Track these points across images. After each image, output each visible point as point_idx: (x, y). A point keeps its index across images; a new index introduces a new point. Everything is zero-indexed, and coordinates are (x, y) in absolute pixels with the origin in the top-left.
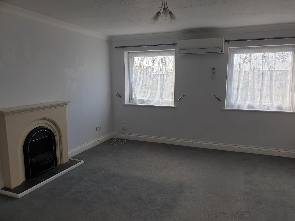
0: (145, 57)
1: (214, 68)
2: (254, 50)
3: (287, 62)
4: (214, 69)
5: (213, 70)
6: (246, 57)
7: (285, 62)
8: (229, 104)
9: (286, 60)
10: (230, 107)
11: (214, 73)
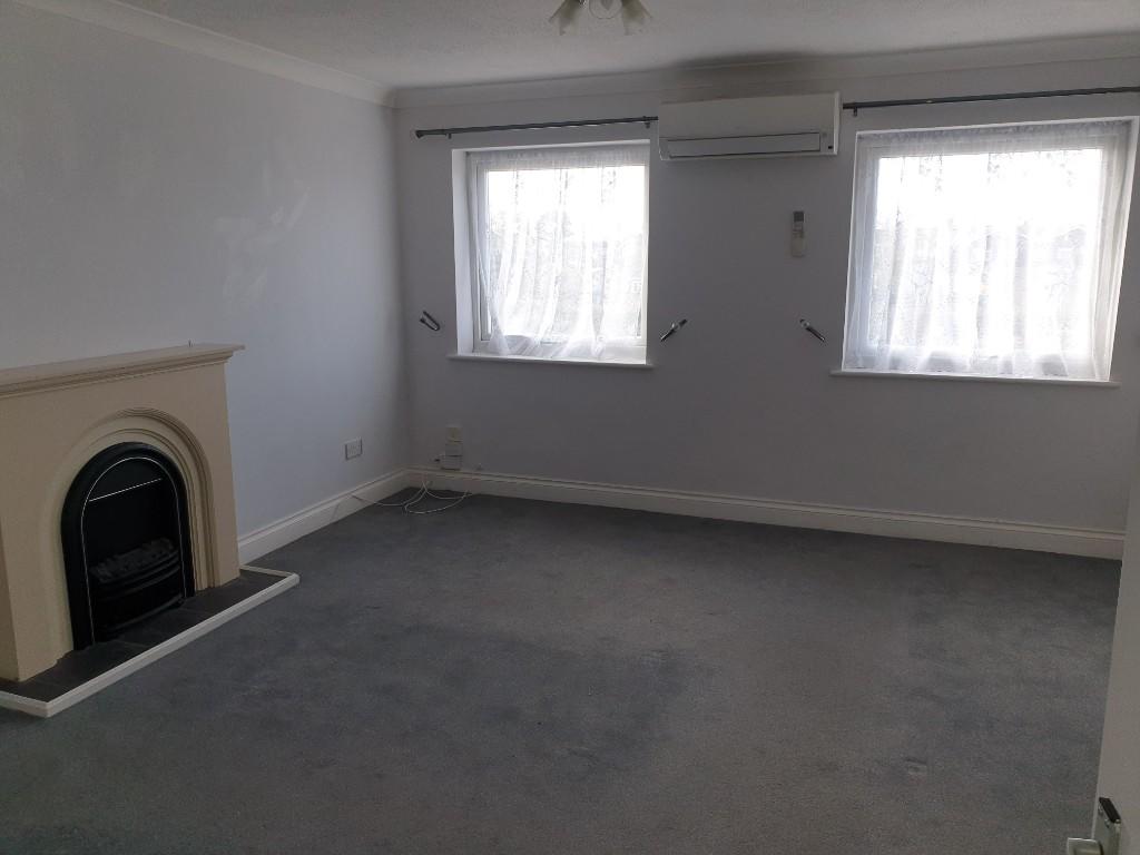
1: (802, 213)
2: (953, 142)
4: (799, 216)
5: (798, 223)
6: (923, 171)
8: (859, 355)
10: (860, 364)
11: (801, 233)
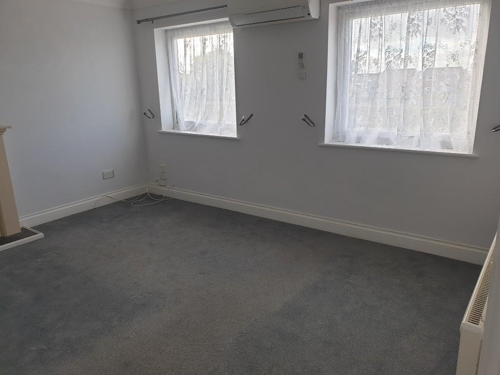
0: (192, 38)
1: (302, 53)
2: (389, 6)
3: (465, 31)
4: (301, 56)
5: (301, 59)
6: (373, 25)
7: (461, 30)
8: (340, 134)
9: (464, 24)
10: (340, 139)
11: (302, 66)
